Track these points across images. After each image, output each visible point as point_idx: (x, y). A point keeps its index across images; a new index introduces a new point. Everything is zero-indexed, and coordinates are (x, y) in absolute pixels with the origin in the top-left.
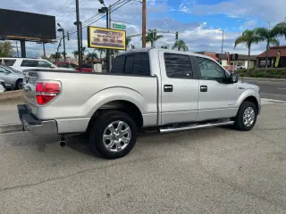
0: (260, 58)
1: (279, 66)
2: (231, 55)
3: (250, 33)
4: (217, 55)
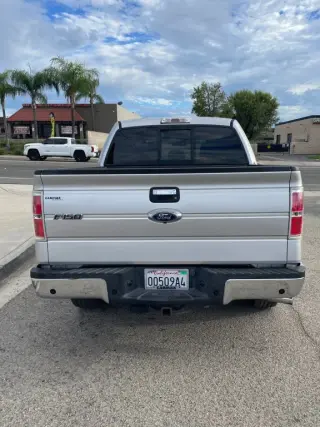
0: (12, 122)
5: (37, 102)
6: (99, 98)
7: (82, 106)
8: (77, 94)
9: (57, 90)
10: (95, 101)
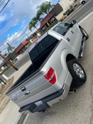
0: (41, 28)
1: (50, 25)
2: (33, 35)
3: (31, 23)
4: (27, 40)
5: (41, 21)
6: (53, 5)
7: (51, 11)
8: (48, 10)
9: (43, 14)
10: (53, 7)
